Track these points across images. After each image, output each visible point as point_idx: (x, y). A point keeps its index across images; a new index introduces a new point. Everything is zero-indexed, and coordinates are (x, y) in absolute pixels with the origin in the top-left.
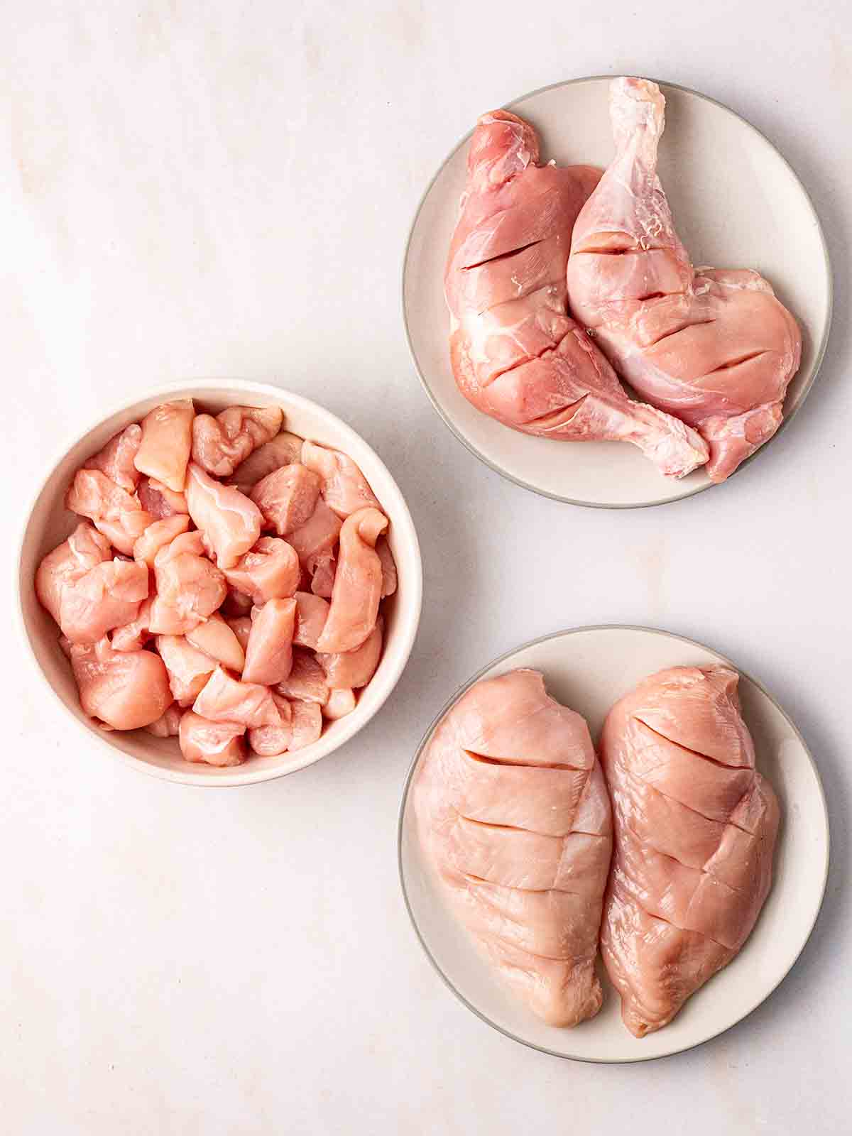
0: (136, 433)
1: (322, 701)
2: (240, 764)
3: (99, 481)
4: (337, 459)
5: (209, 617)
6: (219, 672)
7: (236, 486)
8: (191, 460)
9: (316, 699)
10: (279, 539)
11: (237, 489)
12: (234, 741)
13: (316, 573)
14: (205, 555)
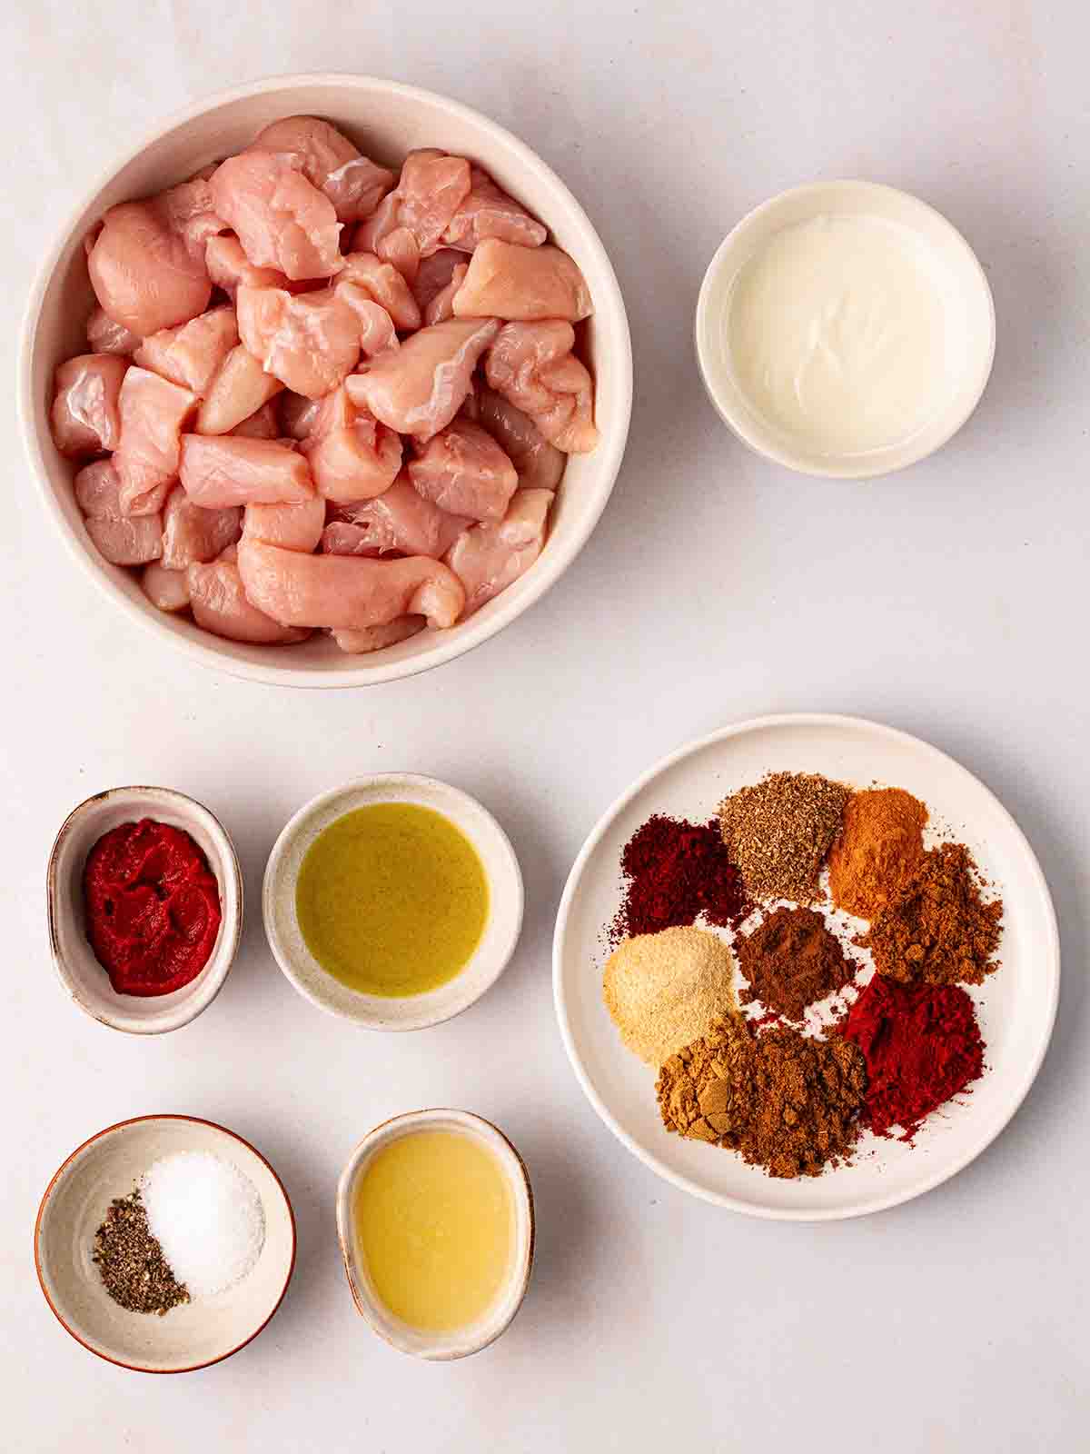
0: (532, 237)
1: (168, 560)
2: (58, 450)
3: (455, 189)
4: (531, 541)
5: (270, 375)
6: (189, 398)
7: (472, 393)
8: (504, 322)
9: (168, 551)
10: (400, 465)
11: (468, 395)
12: (91, 434)
13: (357, 528)
14: (363, 356)
